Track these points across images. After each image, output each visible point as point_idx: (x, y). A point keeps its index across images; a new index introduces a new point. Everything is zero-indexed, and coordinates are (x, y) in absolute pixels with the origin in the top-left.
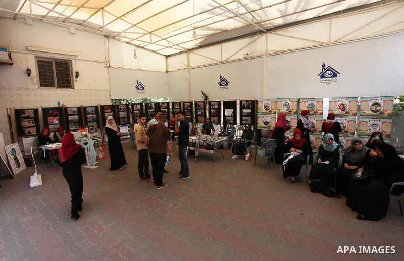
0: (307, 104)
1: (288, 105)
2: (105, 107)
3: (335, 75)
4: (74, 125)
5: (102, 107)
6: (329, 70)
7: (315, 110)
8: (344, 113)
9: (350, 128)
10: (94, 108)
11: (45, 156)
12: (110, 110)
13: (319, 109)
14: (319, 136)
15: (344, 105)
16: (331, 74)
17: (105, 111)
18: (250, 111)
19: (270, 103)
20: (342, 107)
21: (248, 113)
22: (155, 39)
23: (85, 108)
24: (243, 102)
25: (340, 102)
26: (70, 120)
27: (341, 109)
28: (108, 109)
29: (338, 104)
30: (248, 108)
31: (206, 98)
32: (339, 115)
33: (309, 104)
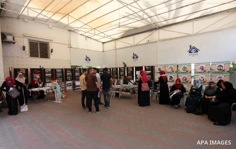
0: (182, 67)
1: (171, 68)
2: (67, 69)
3: (197, 51)
4: (49, 79)
5: (66, 69)
6: (194, 48)
7: (187, 70)
8: (203, 71)
9: (207, 80)
10: (61, 70)
11: (30, 95)
12: (70, 72)
13: (189, 69)
14: (190, 85)
15: (203, 67)
16: (195, 51)
17: (67, 72)
18: (150, 72)
19: (162, 67)
20: (201, 68)
21: (149, 73)
22: (97, 33)
23: (55, 70)
24: (147, 67)
25: (201, 66)
26: (47, 76)
27: (201, 69)
28: (69, 71)
29: (199, 66)
30: (149, 70)
31: (125, 65)
32: (200, 72)
33: (183, 67)
